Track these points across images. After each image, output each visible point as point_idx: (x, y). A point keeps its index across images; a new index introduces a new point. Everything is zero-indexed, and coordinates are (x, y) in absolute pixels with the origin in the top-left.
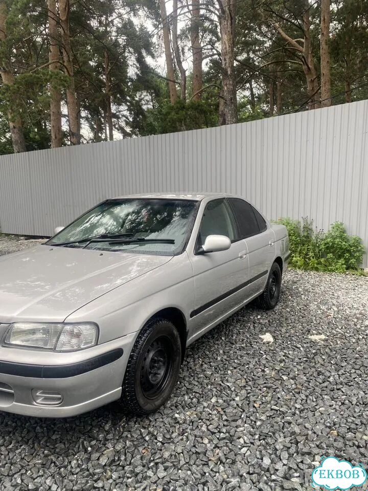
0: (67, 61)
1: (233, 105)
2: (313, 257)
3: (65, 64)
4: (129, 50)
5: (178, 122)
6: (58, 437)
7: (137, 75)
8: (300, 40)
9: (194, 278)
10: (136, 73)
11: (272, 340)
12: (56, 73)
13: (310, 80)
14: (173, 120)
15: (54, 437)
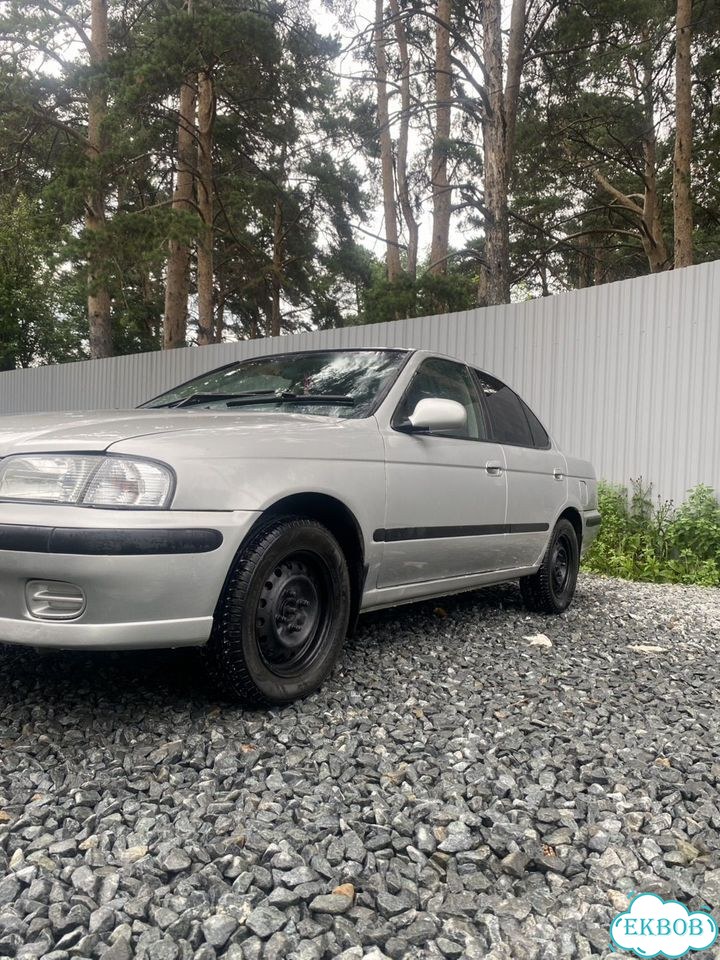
0: (204, 202)
1: (501, 276)
2: (652, 556)
3: (199, 207)
4: (320, 206)
5: (399, 311)
6: (73, 722)
7: (333, 249)
8: (637, 197)
9: (387, 465)
10: (330, 245)
11: (548, 643)
12: (179, 213)
13: (655, 264)
14: (388, 307)
15: (65, 721)
